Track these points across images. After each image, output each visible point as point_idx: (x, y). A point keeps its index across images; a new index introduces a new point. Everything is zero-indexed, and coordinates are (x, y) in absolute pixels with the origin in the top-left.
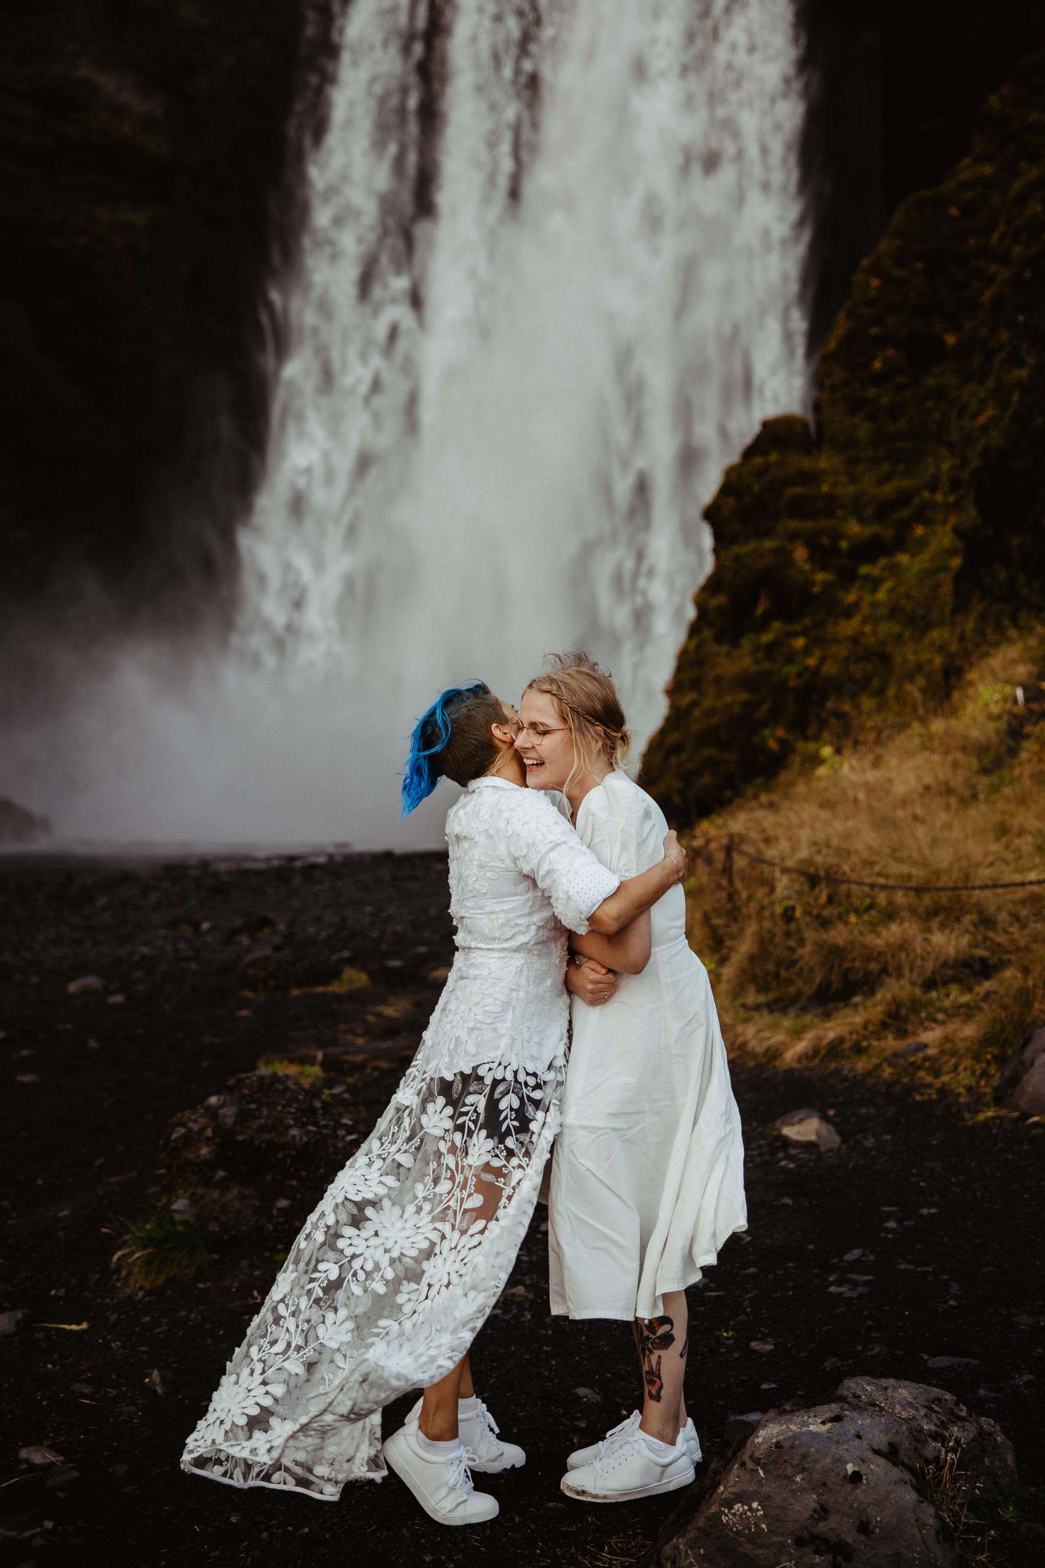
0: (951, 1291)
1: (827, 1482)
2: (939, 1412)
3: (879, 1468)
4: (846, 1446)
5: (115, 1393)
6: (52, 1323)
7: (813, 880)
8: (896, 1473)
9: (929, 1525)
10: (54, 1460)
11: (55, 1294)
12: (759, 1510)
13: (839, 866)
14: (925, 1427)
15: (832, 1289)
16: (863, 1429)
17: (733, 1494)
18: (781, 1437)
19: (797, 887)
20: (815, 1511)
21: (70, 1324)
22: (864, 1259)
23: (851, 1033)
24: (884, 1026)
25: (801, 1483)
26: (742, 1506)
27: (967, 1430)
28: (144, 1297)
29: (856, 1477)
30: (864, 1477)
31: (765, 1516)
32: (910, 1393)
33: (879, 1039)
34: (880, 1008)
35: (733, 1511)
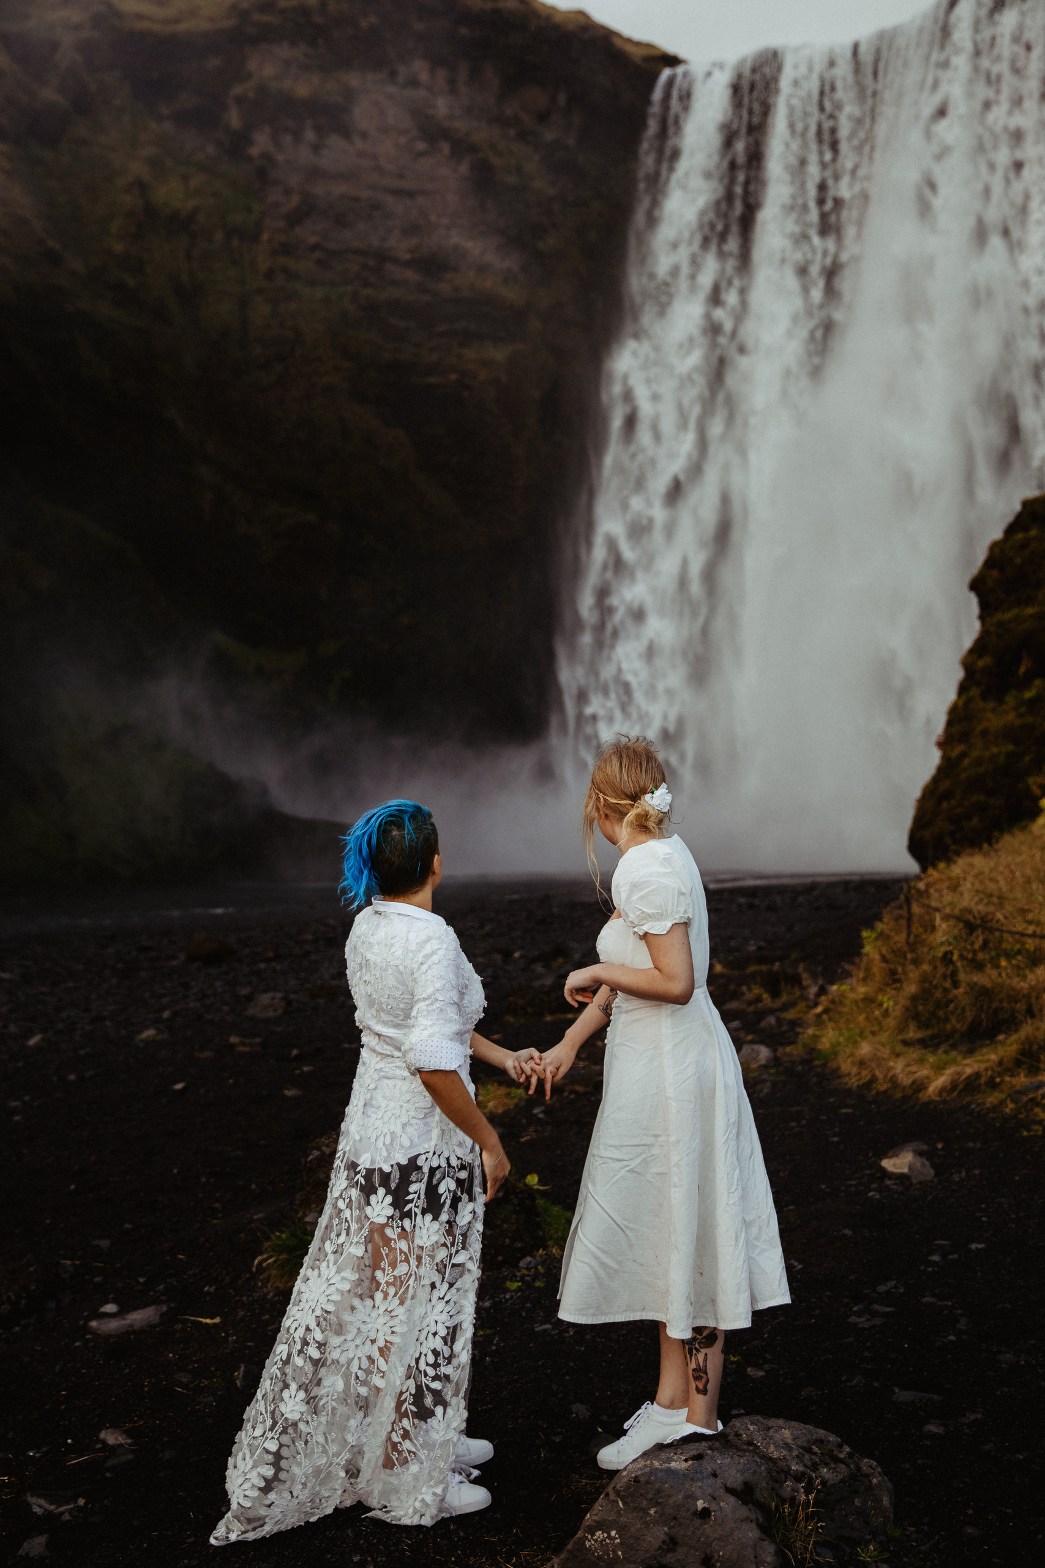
0: (958, 1326)
1: (678, 1517)
2: (815, 1454)
3: (729, 1505)
4: (700, 1484)
5: (206, 1383)
6: (193, 1316)
7: (970, 928)
8: (744, 1511)
9: (766, 1562)
10: (123, 1442)
11: (208, 1290)
12: (617, 1538)
13: (993, 914)
14: (793, 1468)
15: (853, 1319)
16: (720, 1468)
17: (595, 1521)
18: (639, 1473)
19: (956, 931)
20: (664, 1542)
21: (206, 1318)
22: (893, 1290)
23: (986, 1069)
24: (1018, 1063)
25: (654, 1517)
26: (603, 1533)
27: (836, 1472)
28: (274, 1297)
29: (705, 1513)
30: (713, 1514)
31: (621, 1544)
32: (792, 1434)
33: (1012, 1076)
34: (1015, 1047)
35: (595, 1538)
